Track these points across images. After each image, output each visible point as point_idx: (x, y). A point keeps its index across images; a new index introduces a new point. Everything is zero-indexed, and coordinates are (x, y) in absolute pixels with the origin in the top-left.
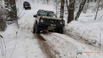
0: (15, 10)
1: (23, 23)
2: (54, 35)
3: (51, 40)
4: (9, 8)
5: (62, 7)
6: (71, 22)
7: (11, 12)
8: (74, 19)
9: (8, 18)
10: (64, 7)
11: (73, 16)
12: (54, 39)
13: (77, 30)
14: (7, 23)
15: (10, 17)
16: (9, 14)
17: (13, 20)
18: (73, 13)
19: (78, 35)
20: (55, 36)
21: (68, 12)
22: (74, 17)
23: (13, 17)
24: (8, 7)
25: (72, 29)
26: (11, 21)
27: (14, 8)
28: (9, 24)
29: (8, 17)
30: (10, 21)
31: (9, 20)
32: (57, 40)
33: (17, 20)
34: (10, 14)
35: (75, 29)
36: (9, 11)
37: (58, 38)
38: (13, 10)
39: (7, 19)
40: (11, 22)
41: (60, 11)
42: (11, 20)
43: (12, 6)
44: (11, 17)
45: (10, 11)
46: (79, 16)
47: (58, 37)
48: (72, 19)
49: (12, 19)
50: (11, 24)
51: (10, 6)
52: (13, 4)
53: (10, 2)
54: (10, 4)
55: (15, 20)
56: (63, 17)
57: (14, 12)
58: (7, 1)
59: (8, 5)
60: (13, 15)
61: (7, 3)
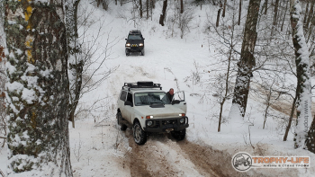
0: (58, 92)
4: (25, 84)
7: (35, 103)
9: (17, 137)
15: (25, 135)
16: (22, 114)
17: (42, 148)
23: (47, 130)
24: (24, 78)
26: (29, 153)
28: (17, 171)
29: (18, 131)
30: (24, 157)
31: (22, 146)
33: (67, 143)
34: (30, 115)
36: (24, 102)
38: (47, 95)
40: (32, 159)
42: (32, 151)
43: (45, 73)
44: (35, 134)
45: (29, 102)
49: (38, 142)
50: (28, 168)
51: (34, 75)
52: (51, 59)
53: (37, 50)
54: (33, 64)
55: (56, 147)
56: (246, 92)
57: (50, 103)
58: (18, 45)
59: (21, 65)
60: (45, 122)
61: (18, 57)
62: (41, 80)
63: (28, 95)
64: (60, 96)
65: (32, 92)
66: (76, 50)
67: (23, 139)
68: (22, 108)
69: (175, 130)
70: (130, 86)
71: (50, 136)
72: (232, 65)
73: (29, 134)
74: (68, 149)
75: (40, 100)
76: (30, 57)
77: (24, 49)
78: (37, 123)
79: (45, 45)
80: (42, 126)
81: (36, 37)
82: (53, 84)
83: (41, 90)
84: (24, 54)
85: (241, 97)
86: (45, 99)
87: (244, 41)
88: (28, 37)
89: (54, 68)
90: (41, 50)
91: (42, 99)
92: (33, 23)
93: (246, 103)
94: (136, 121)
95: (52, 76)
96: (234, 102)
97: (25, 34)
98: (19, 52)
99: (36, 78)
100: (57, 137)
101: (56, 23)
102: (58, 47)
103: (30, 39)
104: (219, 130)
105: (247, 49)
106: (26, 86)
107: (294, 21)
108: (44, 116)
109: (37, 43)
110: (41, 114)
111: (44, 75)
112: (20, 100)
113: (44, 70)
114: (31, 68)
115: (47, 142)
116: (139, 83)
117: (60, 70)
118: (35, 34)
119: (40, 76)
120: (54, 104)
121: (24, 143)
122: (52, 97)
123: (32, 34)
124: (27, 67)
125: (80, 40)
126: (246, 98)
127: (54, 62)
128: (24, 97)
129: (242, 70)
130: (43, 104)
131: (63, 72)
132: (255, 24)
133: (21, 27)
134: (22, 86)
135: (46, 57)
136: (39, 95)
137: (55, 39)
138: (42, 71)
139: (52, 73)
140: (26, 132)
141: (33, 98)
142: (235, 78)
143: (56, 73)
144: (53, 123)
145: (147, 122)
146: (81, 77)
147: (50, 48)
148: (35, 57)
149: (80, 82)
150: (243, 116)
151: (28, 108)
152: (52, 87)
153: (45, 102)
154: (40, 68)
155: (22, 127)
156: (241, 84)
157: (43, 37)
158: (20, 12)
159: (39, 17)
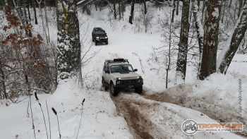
0: (77, 47)
1: (89, 74)
2: (166, 108)
3: (159, 122)
4: (65, 43)
5: (184, 40)
6: (208, 78)
7: (69, 51)
8: (217, 69)
9: (62, 65)
10: (187, 39)
11: (215, 62)
12: (166, 119)
13: (227, 99)
14: (59, 76)
15: (66, 64)
16: (64, 56)
17: (72, 70)
18: (215, 55)
19: (231, 112)
20: (170, 113)
21: (201, 52)
22: (218, 65)
23: (73, 62)
24: (65, 41)
25: (214, 96)
27: (77, 44)
28: (63, 79)
29: (63, 62)
30: (65, 73)
31: (64, 68)
32: (174, 123)
33: (80, 70)
34: (67, 56)
35: (222, 95)
36: (65, 50)
37: (177, 119)
38: (74, 48)
39: (59, 66)
40: (68, 74)
41: (178, 47)
42: (68, 70)
43: (72, 39)
44: (69, 64)
45: (67, 50)
46: (230, 62)
47: (176, 115)
48: (213, 70)
49: (70, 67)
50: (67, 78)
51: (68, 40)
53: (69, 30)
54: (68, 35)
55: (77, 70)
57: (74, 51)
58: (63, 28)
59: (64, 36)
60: (73, 59)
61: (62, 33)
62: (71, 42)
63: (67, 48)
64: (78, 49)
65: (68, 46)
67: (65, 66)
68: (64, 53)
70: (109, 62)
71: (75, 65)
77: (65, 30)
78: (70, 59)
79: (72, 28)
83: (71, 46)
84: (65, 32)
85: (182, 66)
87: (182, 30)
89: (75, 37)
90: (71, 30)
91: (72, 49)
92: (68, 19)
93: (185, 70)
94: (111, 81)
95: (75, 40)
96: (177, 70)
97: (65, 24)
98: (63, 31)
100: (77, 66)
101: (76, 19)
102: (76, 29)
103: (67, 26)
105: (184, 34)
107: (195, 14)
108: (72, 56)
109: (69, 27)
114: (67, 37)
115: (73, 67)
119: (70, 40)
120: (76, 52)
123: (68, 24)
127: (75, 35)
128: (65, 48)
129: (181, 48)
130: (72, 51)
131: (78, 39)
132: (188, 18)
133: (64, 21)
135: (72, 33)
137: (75, 26)
140: (66, 62)
144: (75, 60)
147: (74, 29)
148: (69, 33)
150: (184, 79)
151: (67, 53)
154: (71, 37)
156: (181, 58)
157: (72, 25)
158: (63, 16)
159: (70, 17)
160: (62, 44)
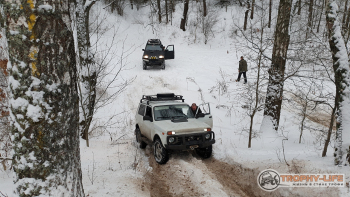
0: (67, 108)
4: (30, 100)
5: (279, 64)
7: (42, 121)
9: (23, 159)
15: (32, 156)
16: (27, 134)
17: (50, 170)
23: (55, 150)
24: (28, 93)
26: (37, 176)
29: (24, 153)
30: (31, 180)
31: (28, 169)
33: (78, 164)
34: (36, 134)
36: (30, 120)
38: (55, 111)
39: (14, 161)
40: (40, 183)
42: (39, 174)
43: (52, 88)
44: (43, 156)
45: (35, 119)
49: (46, 164)
51: (39, 90)
52: (57, 72)
53: (43, 63)
54: (39, 77)
55: (66, 169)
56: (279, 102)
57: (58, 120)
58: (22, 58)
59: (25, 79)
60: (53, 141)
61: (22, 70)
62: (47, 95)
63: (34, 113)
64: (69, 113)
65: (38, 108)
66: (89, 61)
67: (29, 161)
68: (27, 127)
69: (200, 147)
70: (149, 99)
71: (59, 157)
72: (262, 72)
73: (35, 155)
74: (80, 171)
75: (47, 117)
76: (34, 70)
77: (28, 61)
78: (45, 143)
79: (51, 56)
80: (49, 146)
81: (41, 48)
82: (60, 99)
83: (47, 106)
84: (28, 67)
85: (273, 108)
86: (52, 116)
87: (275, 46)
88: (32, 48)
89: (62, 82)
90: (46, 62)
91: (49, 116)
92: (37, 31)
93: (279, 115)
94: (157, 137)
95: (59, 90)
96: (265, 113)
97: (28, 44)
98: (23, 64)
99: (42, 93)
100: (67, 158)
101: (63, 32)
102: (65, 58)
103: (34, 50)
104: (249, 146)
105: (279, 54)
106: (31, 103)
107: (330, 21)
108: (52, 135)
109: (42, 55)
110: (48, 133)
111: (50, 89)
112: (26, 118)
113: (50, 84)
114: (36, 82)
115: (55, 163)
116: (158, 95)
117: (68, 83)
118: (40, 44)
119: (46, 91)
120: (63, 121)
121: (31, 165)
122: (60, 114)
123: (36, 44)
124: (31, 81)
125: (93, 49)
126: (279, 109)
127: (61, 74)
128: (29, 114)
129: (274, 78)
130: (50, 122)
131: (71, 85)
132: (287, 26)
133: (24, 37)
134: (26, 102)
135: (52, 69)
136: (45, 111)
137: (61, 49)
138: (48, 86)
139: (59, 87)
140: (33, 153)
141: (39, 115)
142: (266, 87)
143: (63, 87)
144: (61, 143)
145: (168, 138)
146: (94, 90)
147: (56, 59)
148: (40, 70)
149: (94, 96)
150: (276, 129)
151: (34, 127)
152: (60, 103)
153: (53, 119)
154: (46, 82)
155: (28, 148)
156: (272, 93)
157: (49, 47)
158: (22, 21)
159: (44, 25)
160: (20, 102)
